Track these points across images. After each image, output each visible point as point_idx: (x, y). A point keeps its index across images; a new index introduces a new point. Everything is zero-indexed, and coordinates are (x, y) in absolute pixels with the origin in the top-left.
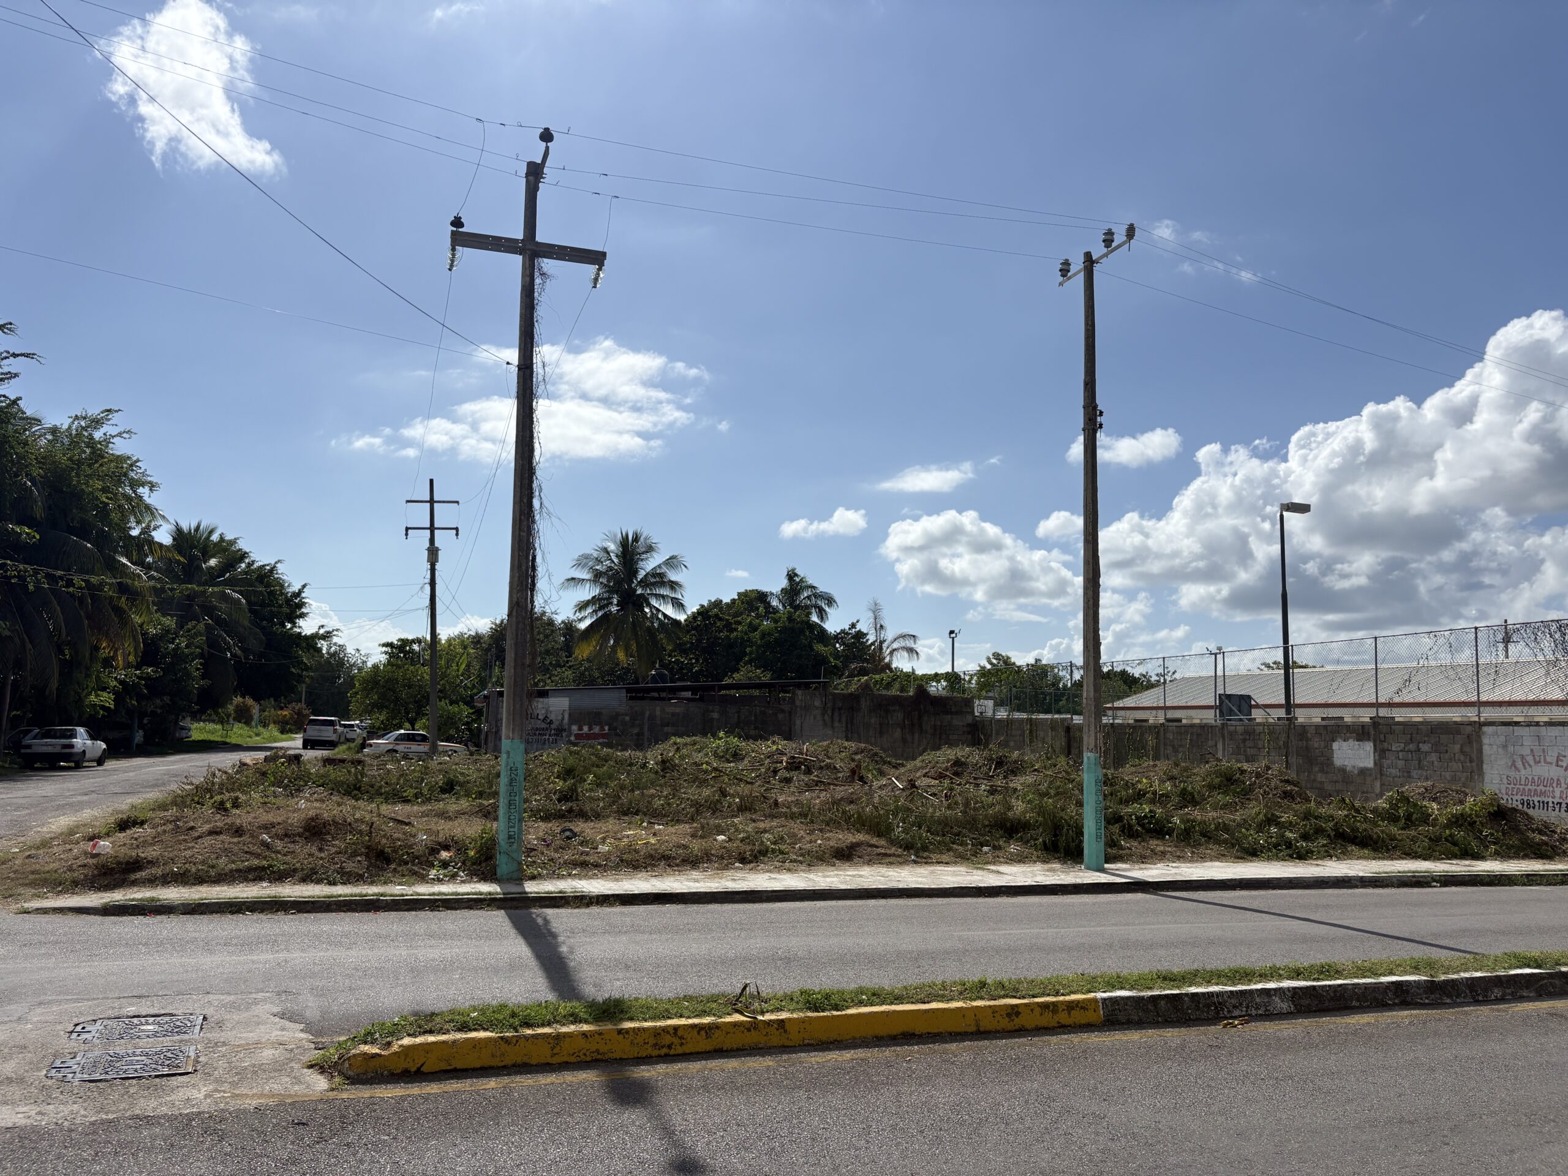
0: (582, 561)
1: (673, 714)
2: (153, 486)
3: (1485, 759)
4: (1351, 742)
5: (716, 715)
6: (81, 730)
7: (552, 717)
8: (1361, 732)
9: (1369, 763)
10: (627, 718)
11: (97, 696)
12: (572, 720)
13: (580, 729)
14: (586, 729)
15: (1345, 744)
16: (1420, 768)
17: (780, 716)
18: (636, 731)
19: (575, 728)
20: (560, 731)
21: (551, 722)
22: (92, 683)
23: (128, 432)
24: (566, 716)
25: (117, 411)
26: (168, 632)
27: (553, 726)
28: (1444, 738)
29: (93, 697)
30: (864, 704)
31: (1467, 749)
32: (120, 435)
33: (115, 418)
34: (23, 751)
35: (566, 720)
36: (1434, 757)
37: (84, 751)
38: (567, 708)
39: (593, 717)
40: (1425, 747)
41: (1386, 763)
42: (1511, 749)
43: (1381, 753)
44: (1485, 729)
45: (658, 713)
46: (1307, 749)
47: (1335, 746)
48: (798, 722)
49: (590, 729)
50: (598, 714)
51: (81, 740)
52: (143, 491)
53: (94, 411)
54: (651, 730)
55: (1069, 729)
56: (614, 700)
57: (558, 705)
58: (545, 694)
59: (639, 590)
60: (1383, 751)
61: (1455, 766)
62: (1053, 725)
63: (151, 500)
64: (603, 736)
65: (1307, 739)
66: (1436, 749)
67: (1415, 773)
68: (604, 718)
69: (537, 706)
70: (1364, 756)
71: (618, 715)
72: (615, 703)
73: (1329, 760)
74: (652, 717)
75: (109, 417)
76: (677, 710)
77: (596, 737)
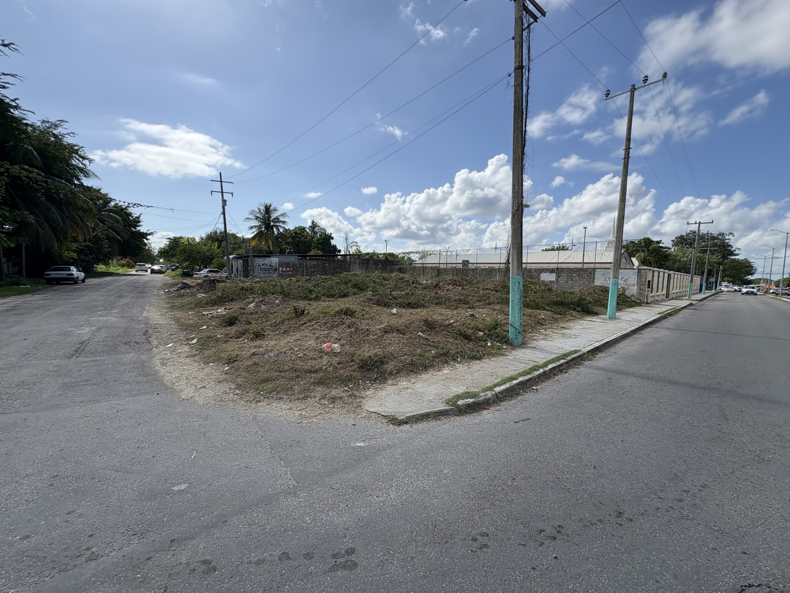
0: (252, 212)
1: (313, 264)
2: (91, 161)
3: (595, 278)
4: (547, 273)
5: (327, 265)
6: (72, 268)
8: (552, 271)
9: (554, 279)
10: (298, 266)
12: (280, 266)
13: (283, 269)
15: (545, 274)
16: (572, 280)
17: (347, 265)
18: (301, 269)
19: (281, 268)
20: (276, 269)
21: (272, 266)
23: (73, 133)
24: (278, 265)
25: (66, 122)
27: (273, 268)
28: (582, 272)
30: (371, 262)
31: (589, 275)
32: (68, 134)
33: (65, 125)
34: (45, 277)
35: (277, 266)
36: (577, 278)
37: (78, 277)
38: (278, 261)
39: (287, 265)
40: (574, 275)
41: (559, 279)
42: (605, 275)
43: (558, 276)
44: (596, 270)
45: (308, 264)
46: (531, 275)
47: (541, 275)
48: (352, 267)
49: (286, 269)
50: (289, 264)
51: (74, 271)
52: (86, 162)
53: (53, 119)
54: (306, 270)
55: (438, 269)
56: (293, 259)
57: (275, 260)
58: (270, 257)
59: (272, 224)
60: (559, 276)
61: (584, 280)
62: (432, 268)
63: (90, 167)
64: (290, 271)
65: (531, 273)
66: (578, 275)
67: (570, 282)
68: (291, 265)
69: (267, 261)
70: (552, 277)
71: (295, 264)
72: (294, 260)
73: (539, 279)
74: (306, 265)
75: (62, 124)
76: (315, 263)
77: (288, 271)
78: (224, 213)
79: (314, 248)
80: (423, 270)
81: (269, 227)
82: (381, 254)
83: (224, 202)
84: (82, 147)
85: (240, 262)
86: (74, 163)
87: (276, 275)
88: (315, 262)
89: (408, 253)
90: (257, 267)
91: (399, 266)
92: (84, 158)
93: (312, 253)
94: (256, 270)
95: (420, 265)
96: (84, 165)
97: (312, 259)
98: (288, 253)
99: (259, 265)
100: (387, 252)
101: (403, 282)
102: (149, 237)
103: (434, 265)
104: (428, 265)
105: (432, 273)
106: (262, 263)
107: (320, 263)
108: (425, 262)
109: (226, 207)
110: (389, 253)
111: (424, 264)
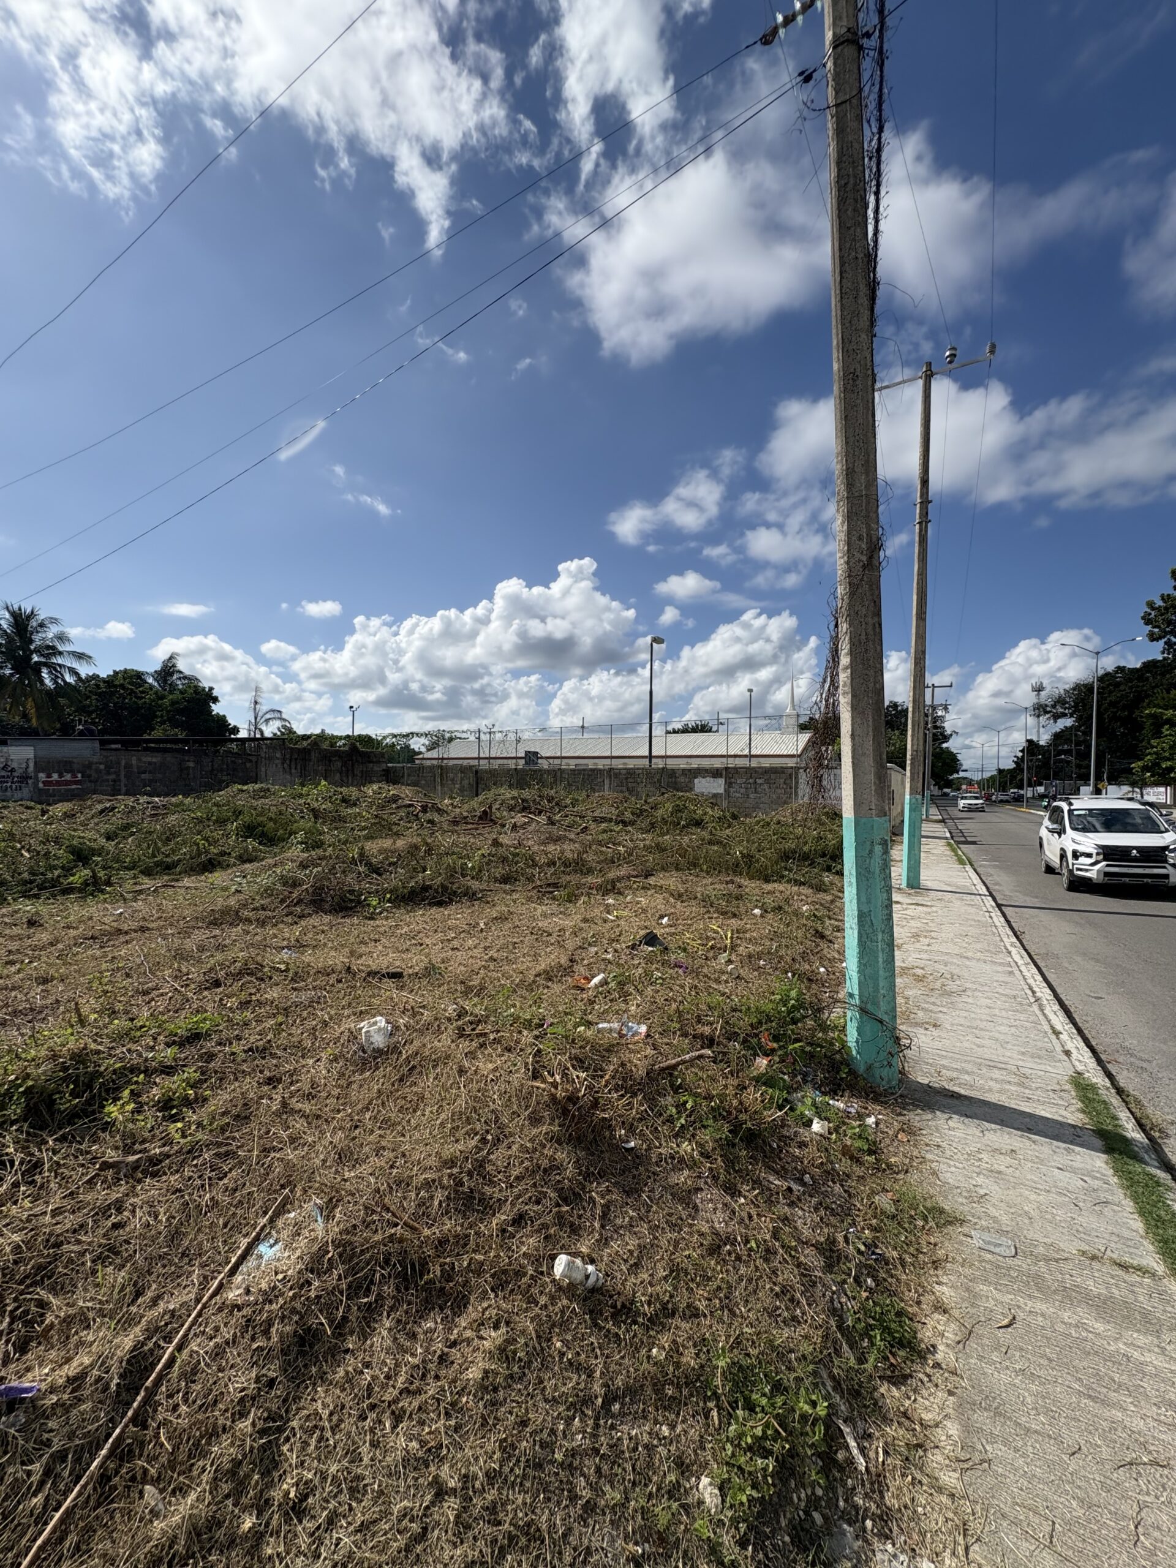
1: (150, 763)
3: (800, 787)
4: (708, 779)
5: (191, 764)
7: (15, 765)
8: (716, 773)
9: (721, 790)
10: (102, 767)
12: (38, 768)
13: (49, 776)
14: (55, 776)
15: (703, 780)
16: (755, 792)
17: (248, 765)
18: (113, 777)
20: (24, 778)
21: (13, 770)
24: (31, 765)
27: (15, 774)
28: (773, 776)
30: (314, 756)
31: (788, 781)
35: (31, 769)
36: (766, 786)
38: (32, 756)
39: (65, 766)
40: (759, 781)
41: (732, 790)
43: (729, 785)
45: (134, 762)
46: (676, 783)
47: (696, 781)
48: (263, 769)
49: (61, 776)
50: (69, 763)
54: (127, 777)
55: (477, 772)
56: (83, 750)
57: (21, 753)
58: (5, 743)
59: (35, 658)
60: (731, 783)
61: (779, 791)
64: (75, 783)
65: (675, 777)
66: (767, 782)
67: (751, 796)
68: (75, 766)
70: (717, 786)
71: (91, 764)
72: (86, 753)
73: (691, 789)
74: (128, 766)
76: (154, 760)
77: (67, 783)
79: (163, 723)
80: (442, 774)
81: (26, 668)
82: (341, 738)
88: (156, 759)
89: (404, 736)
91: (384, 766)
93: (157, 734)
95: (435, 762)
97: (146, 749)
98: (81, 733)
100: (356, 734)
101: (398, 808)
103: (465, 763)
104: (451, 763)
105: (462, 779)
107: (172, 758)
108: (445, 756)
110: (359, 736)
111: (443, 759)
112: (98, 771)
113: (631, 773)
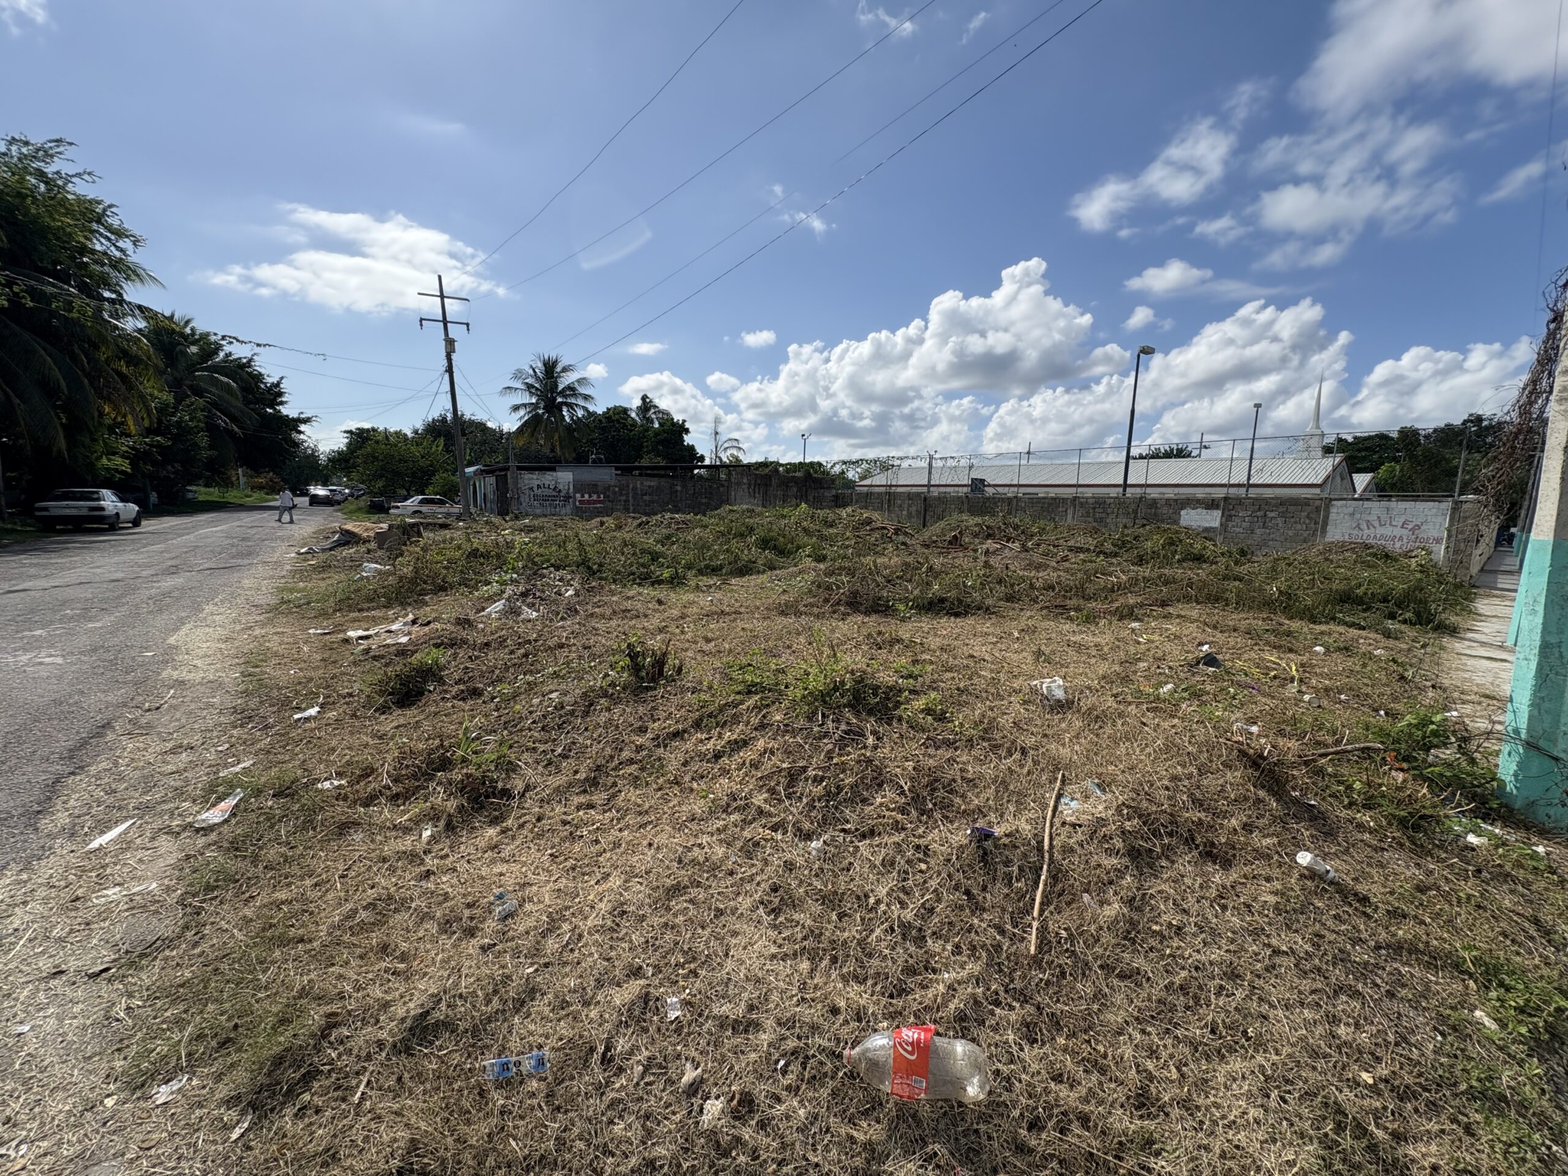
0: (518, 374)
1: (649, 487)
3: (1330, 522)
4: (1199, 510)
5: (679, 488)
6: (106, 493)
7: (561, 487)
8: (1211, 504)
9: (1216, 524)
10: (617, 489)
11: (109, 460)
12: (576, 491)
13: (583, 496)
14: (586, 496)
15: (1193, 512)
16: (1264, 527)
17: (721, 489)
18: (624, 498)
19: (578, 495)
20: (567, 498)
21: (560, 491)
22: (100, 447)
23: (89, 174)
24: (571, 487)
25: (71, 144)
26: (167, 405)
27: (562, 494)
28: (1292, 509)
29: (104, 461)
30: (774, 481)
31: (1314, 516)
32: (78, 175)
33: (69, 152)
35: (571, 490)
36: (1280, 521)
37: (117, 514)
38: (571, 480)
39: (593, 488)
40: (1270, 514)
41: (1230, 524)
42: (1358, 516)
43: (1227, 517)
44: (1334, 503)
45: (638, 486)
46: (1155, 514)
47: (1183, 512)
48: (733, 493)
49: (590, 496)
50: (596, 485)
51: (109, 501)
52: (126, 244)
53: (37, 139)
54: (634, 498)
55: (925, 499)
56: (606, 475)
57: (565, 477)
58: (553, 469)
59: (559, 400)
60: (1230, 516)
61: (1299, 527)
62: (910, 496)
63: (135, 257)
64: (600, 502)
65: (1157, 508)
66: (1282, 515)
67: (1258, 531)
68: (599, 488)
69: (548, 478)
70: (1213, 519)
71: (609, 486)
72: (607, 477)
73: (1176, 522)
74: (635, 489)
75: (61, 149)
76: (652, 484)
77: (595, 502)
78: (450, 370)
79: (648, 452)
80: (889, 500)
81: (553, 408)
83: (450, 343)
84: (110, 206)
85: (491, 480)
86: (98, 247)
87: (568, 509)
88: (653, 482)
89: (853, 463)
90: (527, 492)
91: (834, 492)
92: (120, 233)
93: (645, 462)
94: (524, 499)
96: (122, 250)
97: (647, 475)
98: (594, 461)
99: (532, 489)
100: (807, 461)
102: (302, 428)
103: (914, 490)
104: (900, 490)
105: (909, 506)
106: (538, 482)
107: (663, 482)
108: (894, 483)
109: (454, 356)
110: (811, 463)
111: (891, 486)
112: (615, 493)
113: (1100, 503)
